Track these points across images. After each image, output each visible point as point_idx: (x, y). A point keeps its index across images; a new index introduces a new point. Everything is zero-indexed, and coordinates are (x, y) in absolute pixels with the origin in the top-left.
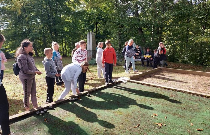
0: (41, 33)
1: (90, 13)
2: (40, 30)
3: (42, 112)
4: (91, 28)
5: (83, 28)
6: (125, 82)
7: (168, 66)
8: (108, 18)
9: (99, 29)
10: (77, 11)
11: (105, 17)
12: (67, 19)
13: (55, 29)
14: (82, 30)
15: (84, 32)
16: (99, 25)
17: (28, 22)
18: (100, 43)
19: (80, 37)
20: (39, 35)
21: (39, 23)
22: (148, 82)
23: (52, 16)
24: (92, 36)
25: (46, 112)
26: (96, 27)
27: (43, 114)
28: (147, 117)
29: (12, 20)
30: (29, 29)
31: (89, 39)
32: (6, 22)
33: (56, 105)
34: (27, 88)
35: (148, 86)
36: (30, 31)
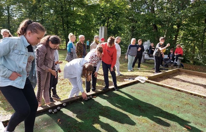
0: (53, 24)
1: (103, 7)
2: (53, 21)
3: (55, 110)
4: (102, 22)
5: (94, 22)
6: (143, 82)
7: (184, 68)
8: (121, 13)
9: (110, 24)
10: (90, 4)
11: (118, 12)
12: (80, 12)
13: (68, 22)
14: (93, 24)
15: (95, 26)
16: (111, 20)
17: (42, 12)
18: (118, 38)
19: (91, 31)
20: (51, 26)
21: (52, 14)
22: (167, 84)
23: (66, 8)
24: (104, 31)
25: (59, 110)
26: (108, 21)
27: (56, 113)
28: (179, 130)
29: (26, 9)
30: (42, 19)
31: (101, 33)
32: (21, 11)
33: (70, 103)
34: (40, 81)
35: (170, 89)
36: (43, 21)
